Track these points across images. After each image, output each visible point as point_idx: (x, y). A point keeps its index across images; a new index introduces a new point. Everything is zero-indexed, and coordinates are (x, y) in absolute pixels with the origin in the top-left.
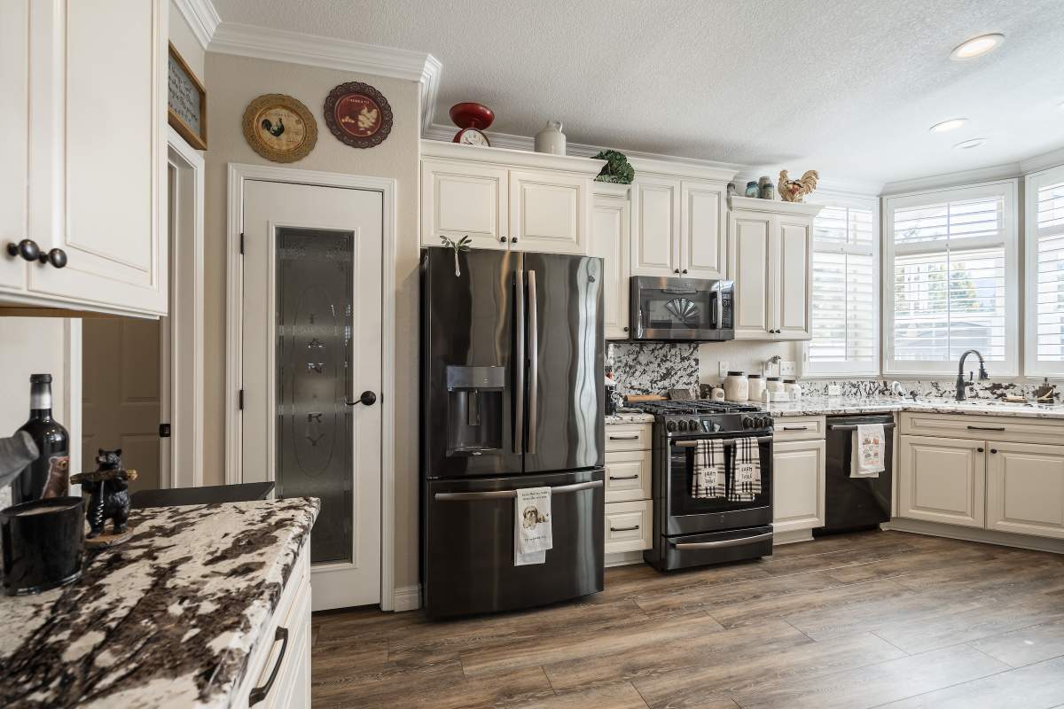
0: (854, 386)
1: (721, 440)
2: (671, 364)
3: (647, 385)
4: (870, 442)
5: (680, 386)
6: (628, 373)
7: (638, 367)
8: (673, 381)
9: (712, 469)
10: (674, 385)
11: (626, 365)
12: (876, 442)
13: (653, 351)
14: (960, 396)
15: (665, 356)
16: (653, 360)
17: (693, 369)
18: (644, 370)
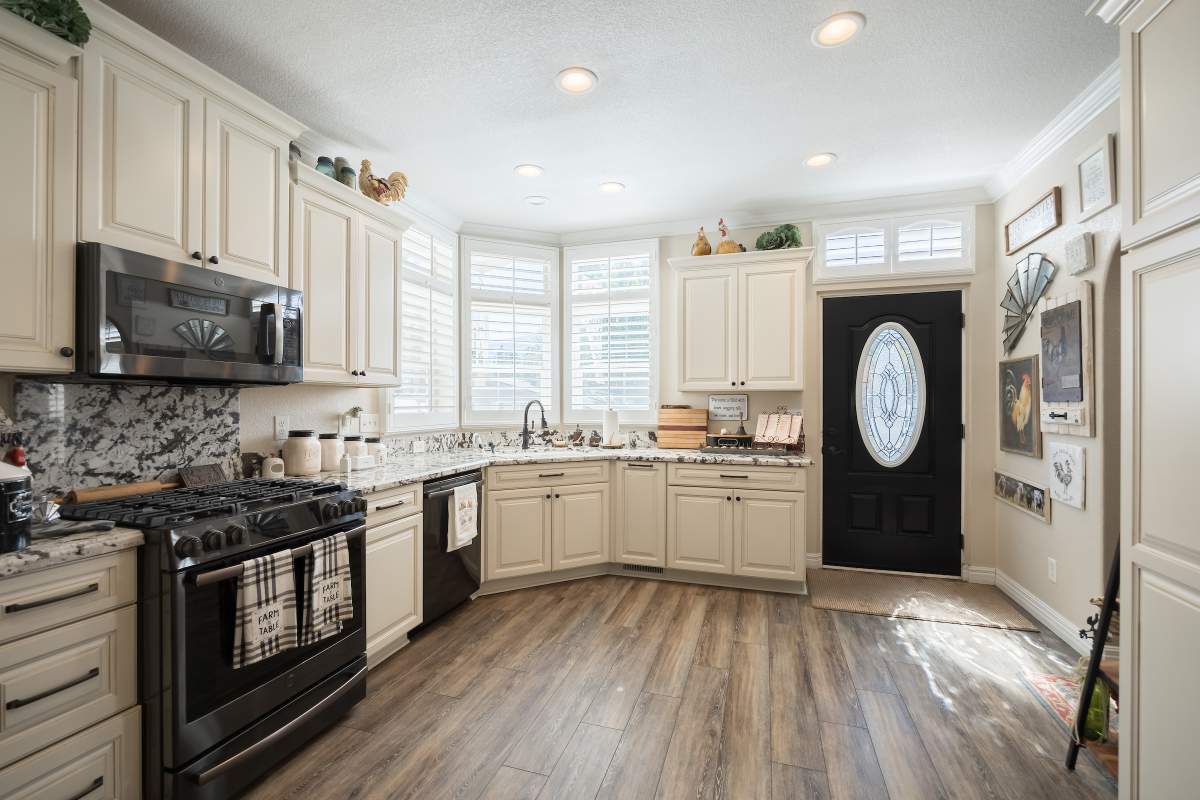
0: (437, 440)
1: (288, 552)
2: (186, 423)
3: (132, 465)
4: (464, 507)
5: (203, 460)
6: (79, 444)
7: (106, 430)
8: (189, 452)
9: (272, 607)
10: (190, 459)
11: (73, 427)
12: (470, 505)
13: (143, 399)
14: (525, 446)
15: (172, 409)
16: (142, 416)
17: (229, 430)
18: (122, 436)
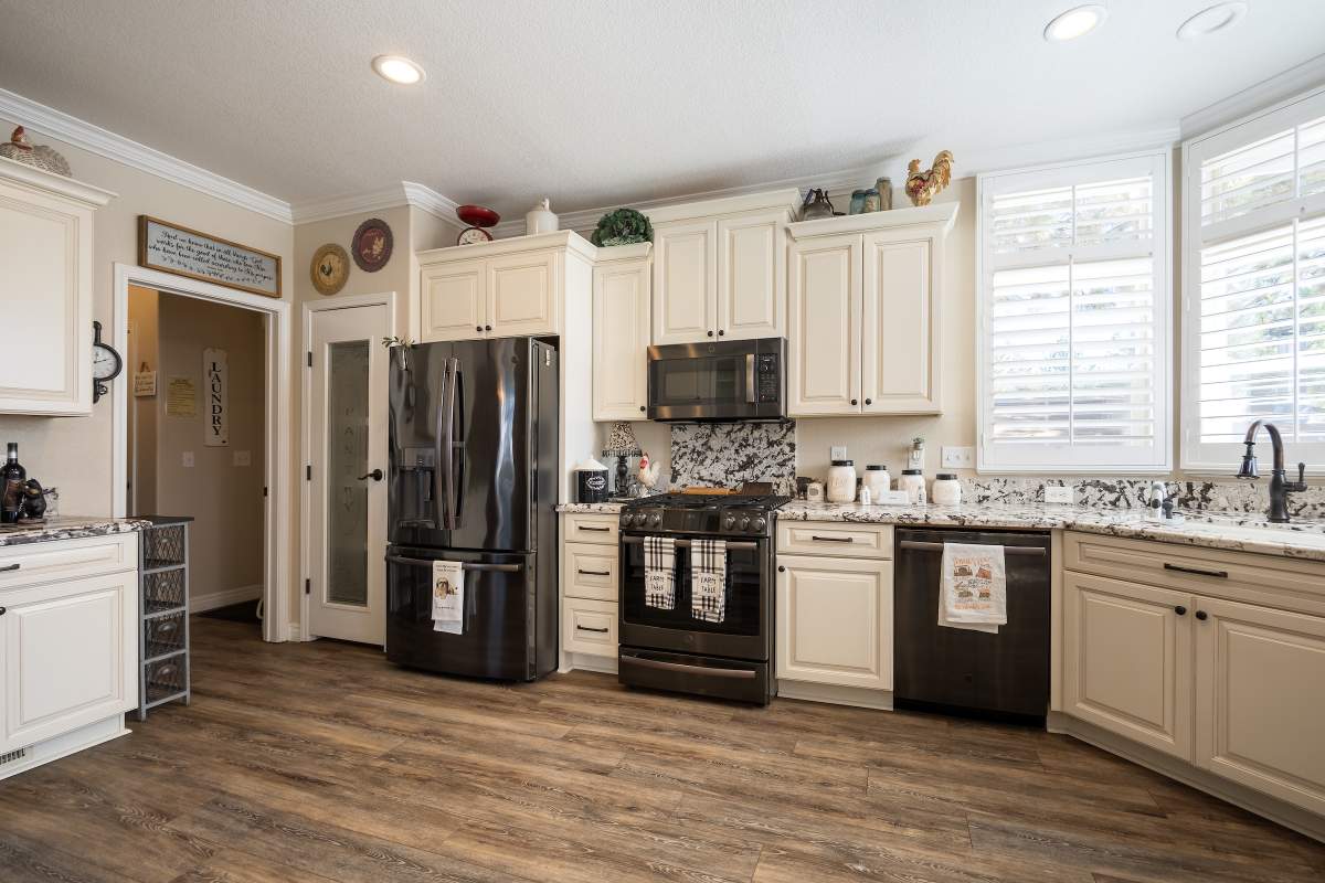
0: (1111, 489)
1: (672, 540)
2: (755, 450)
3: (721, 476)
4: (970, 574)
5: (764, 479)
7: (709, 453)
8: (757, 472)
10: (757, 477)
11: (693, 451)
12: (985, 575)
13: (729, 433)
14: (1277, 514)
15: (746, 440)
16: (728, 444)
17: (786, 457)
18: (717, 457)
